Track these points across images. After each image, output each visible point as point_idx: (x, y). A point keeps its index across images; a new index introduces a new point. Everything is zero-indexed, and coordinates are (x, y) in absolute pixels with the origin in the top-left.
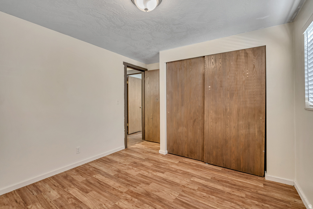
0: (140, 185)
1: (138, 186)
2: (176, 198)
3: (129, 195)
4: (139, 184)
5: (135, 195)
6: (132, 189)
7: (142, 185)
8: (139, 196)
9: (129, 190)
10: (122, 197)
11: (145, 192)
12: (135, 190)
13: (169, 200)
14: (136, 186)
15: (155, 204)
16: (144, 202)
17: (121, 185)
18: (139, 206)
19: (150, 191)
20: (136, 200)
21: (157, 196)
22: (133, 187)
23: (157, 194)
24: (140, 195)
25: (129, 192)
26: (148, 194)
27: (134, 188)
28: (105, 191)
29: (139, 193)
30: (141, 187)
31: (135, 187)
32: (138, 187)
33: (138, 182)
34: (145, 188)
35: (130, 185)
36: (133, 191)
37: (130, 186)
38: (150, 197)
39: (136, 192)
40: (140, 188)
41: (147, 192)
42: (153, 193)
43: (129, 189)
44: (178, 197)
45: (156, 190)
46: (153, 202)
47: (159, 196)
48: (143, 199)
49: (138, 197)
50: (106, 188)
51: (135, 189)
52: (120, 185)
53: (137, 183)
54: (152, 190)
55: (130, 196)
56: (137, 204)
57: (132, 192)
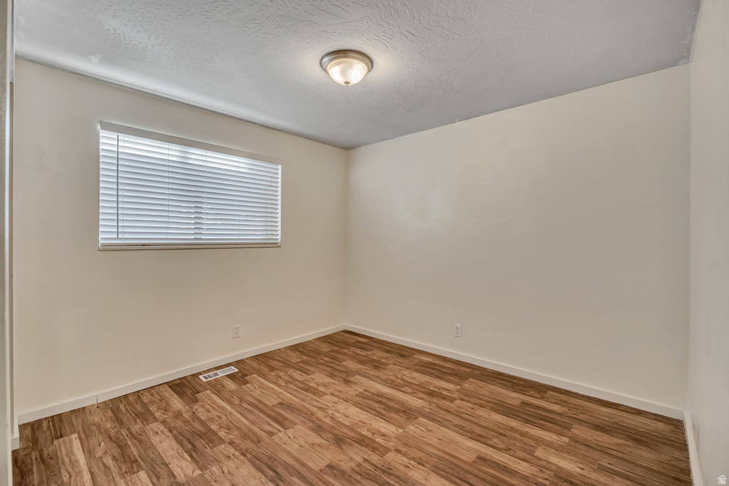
0: (353, 465)
1: (359, 465)
2: (286, 429)
3: (379, 444)
4: (357, 469)
5: (367, 441)
6: (375, 458)
7: (348, 465)
8: (359, 440)
9: (382, 455)
10: (394, 441)
11: (344, 447)
12: (366, 452)
13: (302, 428)
14: (364, 465)
15: (331, 423)
16: (350, 428)
17: (406, 475)
18: (359, 422)
19: (333, 447)
20: (364, 433)
21: (320, 436)
22: (371, 464)
23: (318, 440)
24: (355, 441)
25: (381, 449)
26: (339, 441)
27: (369, 459)
28: (440, 458)
29: (358, 446)
30: (351, 459)
31: (366, 460)
32: (359, 459)
33: (359, 478)
34: (342, 457)
35: (379, 469)
36: (371, 453)
37: (380, 466)
38: (335, 435)
39: (363, 448)
40: (354, 456)
41: (340, 445)
42: (327, 443)
43: (382, 457)
44: (280, 431)
45: (319, 449)
46: (333, 427)
47: (317, 436)
48: (351, 434)
49: (361, 438)
50: (442, 466)
51: (366, 457)
52: (410, 474)
53: (360, 475)
54: (327, 448)
55: (377, 440)
56: (364, 427)
57: (374, 449)
